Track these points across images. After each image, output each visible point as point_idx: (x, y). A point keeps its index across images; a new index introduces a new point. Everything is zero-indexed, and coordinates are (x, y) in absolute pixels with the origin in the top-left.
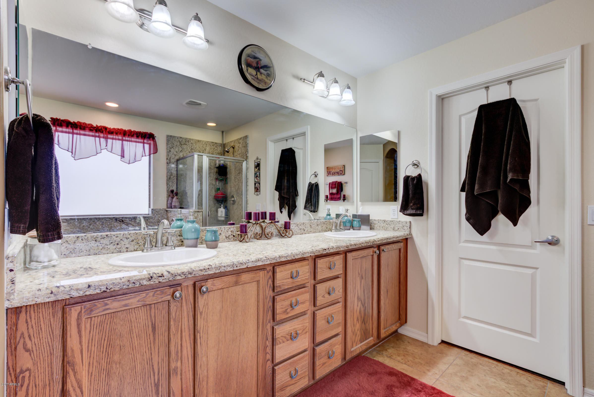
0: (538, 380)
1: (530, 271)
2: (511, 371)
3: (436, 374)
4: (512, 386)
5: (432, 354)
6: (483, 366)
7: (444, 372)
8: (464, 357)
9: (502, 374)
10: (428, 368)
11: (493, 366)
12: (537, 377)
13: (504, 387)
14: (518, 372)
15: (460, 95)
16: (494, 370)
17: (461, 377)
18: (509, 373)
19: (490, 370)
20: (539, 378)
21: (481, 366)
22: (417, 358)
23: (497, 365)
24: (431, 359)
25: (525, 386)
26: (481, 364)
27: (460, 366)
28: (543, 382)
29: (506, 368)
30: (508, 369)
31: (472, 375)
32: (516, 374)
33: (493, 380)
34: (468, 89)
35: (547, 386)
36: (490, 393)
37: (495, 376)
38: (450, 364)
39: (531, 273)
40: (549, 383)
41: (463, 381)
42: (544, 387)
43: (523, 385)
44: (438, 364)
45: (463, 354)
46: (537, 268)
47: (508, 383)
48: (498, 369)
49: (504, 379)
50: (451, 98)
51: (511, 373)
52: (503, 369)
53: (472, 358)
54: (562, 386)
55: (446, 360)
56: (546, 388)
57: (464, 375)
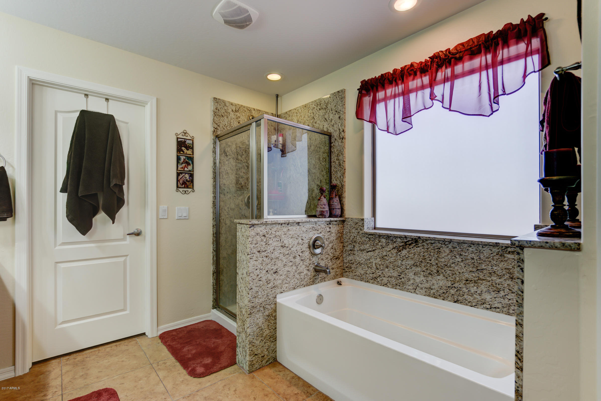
0: (131, 341)
1: (122, 259)
2: (111, 347)
3: (56, 392)
4: (121, 355)
5: (33, 381)
6: (89, 357)
7: (62, 384)
8: (67, 362)
9: (107, 353)
10: (42, 394)
11: (97, 353)
12: (128, 340)
13: (117, 359)
14: (116, 345)
15: (54, 89)
16: (100, 354)
17: (81, 377)
18: (111, 349)
19: (97, 357)
20: (130, 340)
21: (89, 359)
22: (17, 397)
23: (99, 350)
24: (36, 386)
25: (128, 350)
26: (86, 358)
27: (71, 371)
28: (134, 341)
29: (107, 348)
30: (108, 347)
31: (88, 369)
32: (116, 347)
33: (107, 361)
34: (65, 87)
35: (137, 342)
36: (112, 370)
37: (104, 357)
38: (61, 376)
39: (123, 260)
40: (137, 339)
41: (86, 378)
42: (137, 343)
43: (126, 350)
44: (48, 384)
45: (65, 360)
46: (127, 256)
47: (117, 356)
48: (102, 352)
49: (112, 355)
50: (44, 88)
51: (112, 348)
52: (105, 350)
53: (75, 359)
54: (144, 336)
55: (53, 375)
56: (138, 343)
57: (81, 374)
